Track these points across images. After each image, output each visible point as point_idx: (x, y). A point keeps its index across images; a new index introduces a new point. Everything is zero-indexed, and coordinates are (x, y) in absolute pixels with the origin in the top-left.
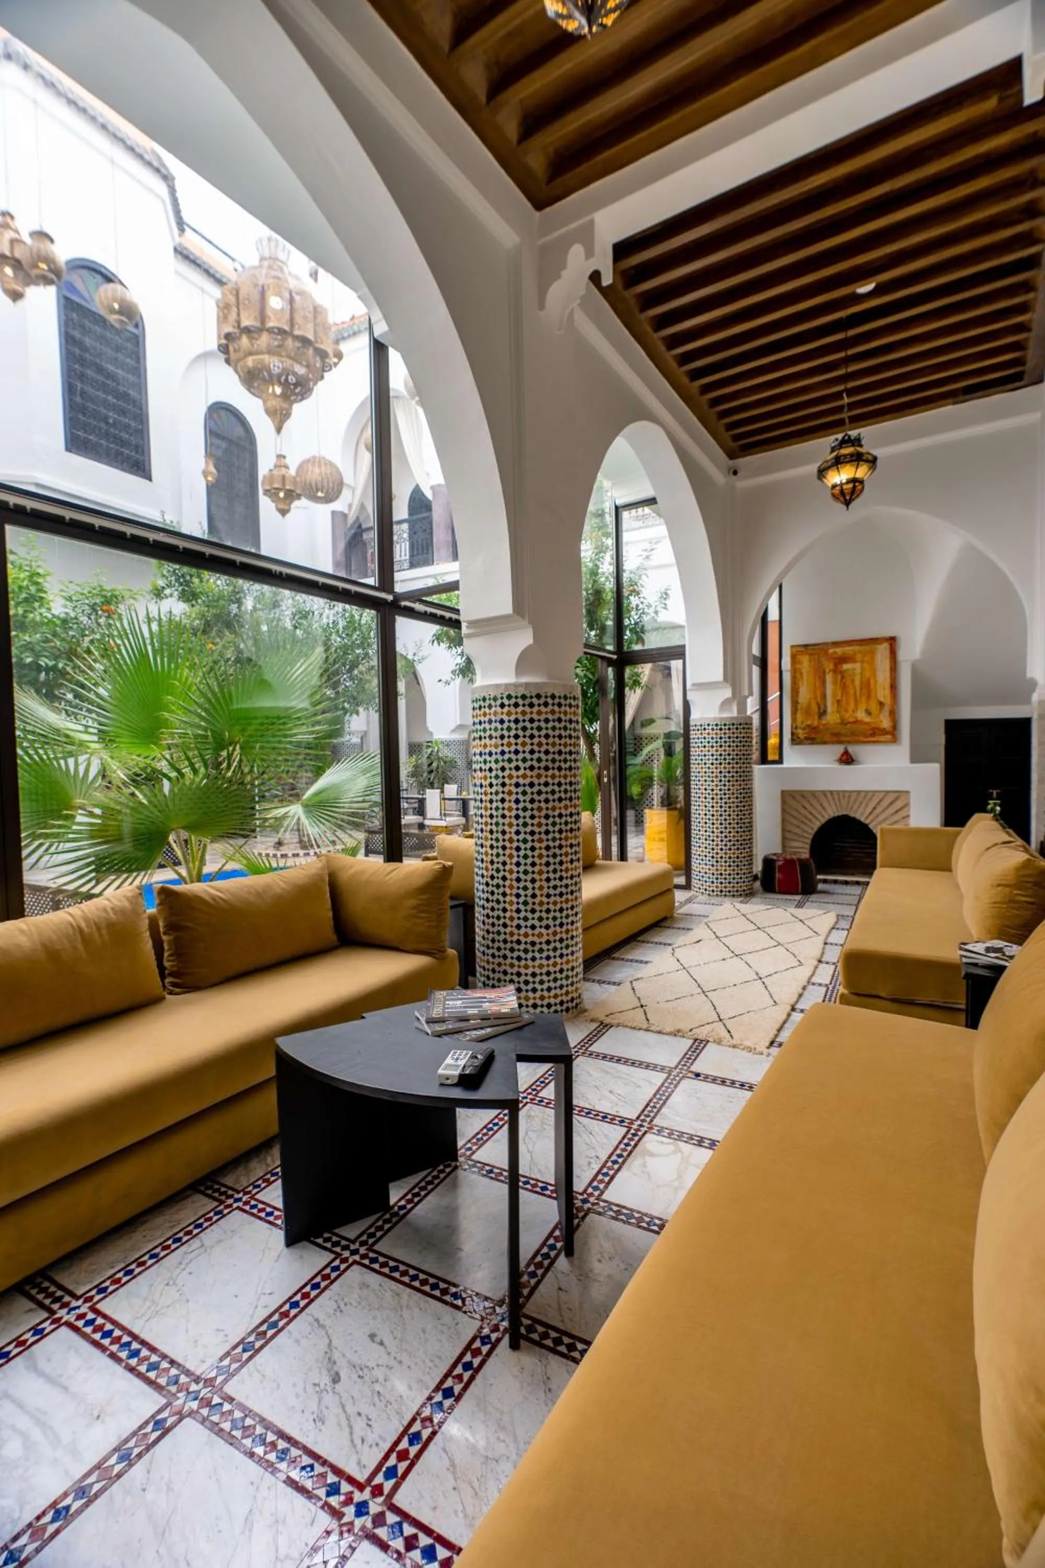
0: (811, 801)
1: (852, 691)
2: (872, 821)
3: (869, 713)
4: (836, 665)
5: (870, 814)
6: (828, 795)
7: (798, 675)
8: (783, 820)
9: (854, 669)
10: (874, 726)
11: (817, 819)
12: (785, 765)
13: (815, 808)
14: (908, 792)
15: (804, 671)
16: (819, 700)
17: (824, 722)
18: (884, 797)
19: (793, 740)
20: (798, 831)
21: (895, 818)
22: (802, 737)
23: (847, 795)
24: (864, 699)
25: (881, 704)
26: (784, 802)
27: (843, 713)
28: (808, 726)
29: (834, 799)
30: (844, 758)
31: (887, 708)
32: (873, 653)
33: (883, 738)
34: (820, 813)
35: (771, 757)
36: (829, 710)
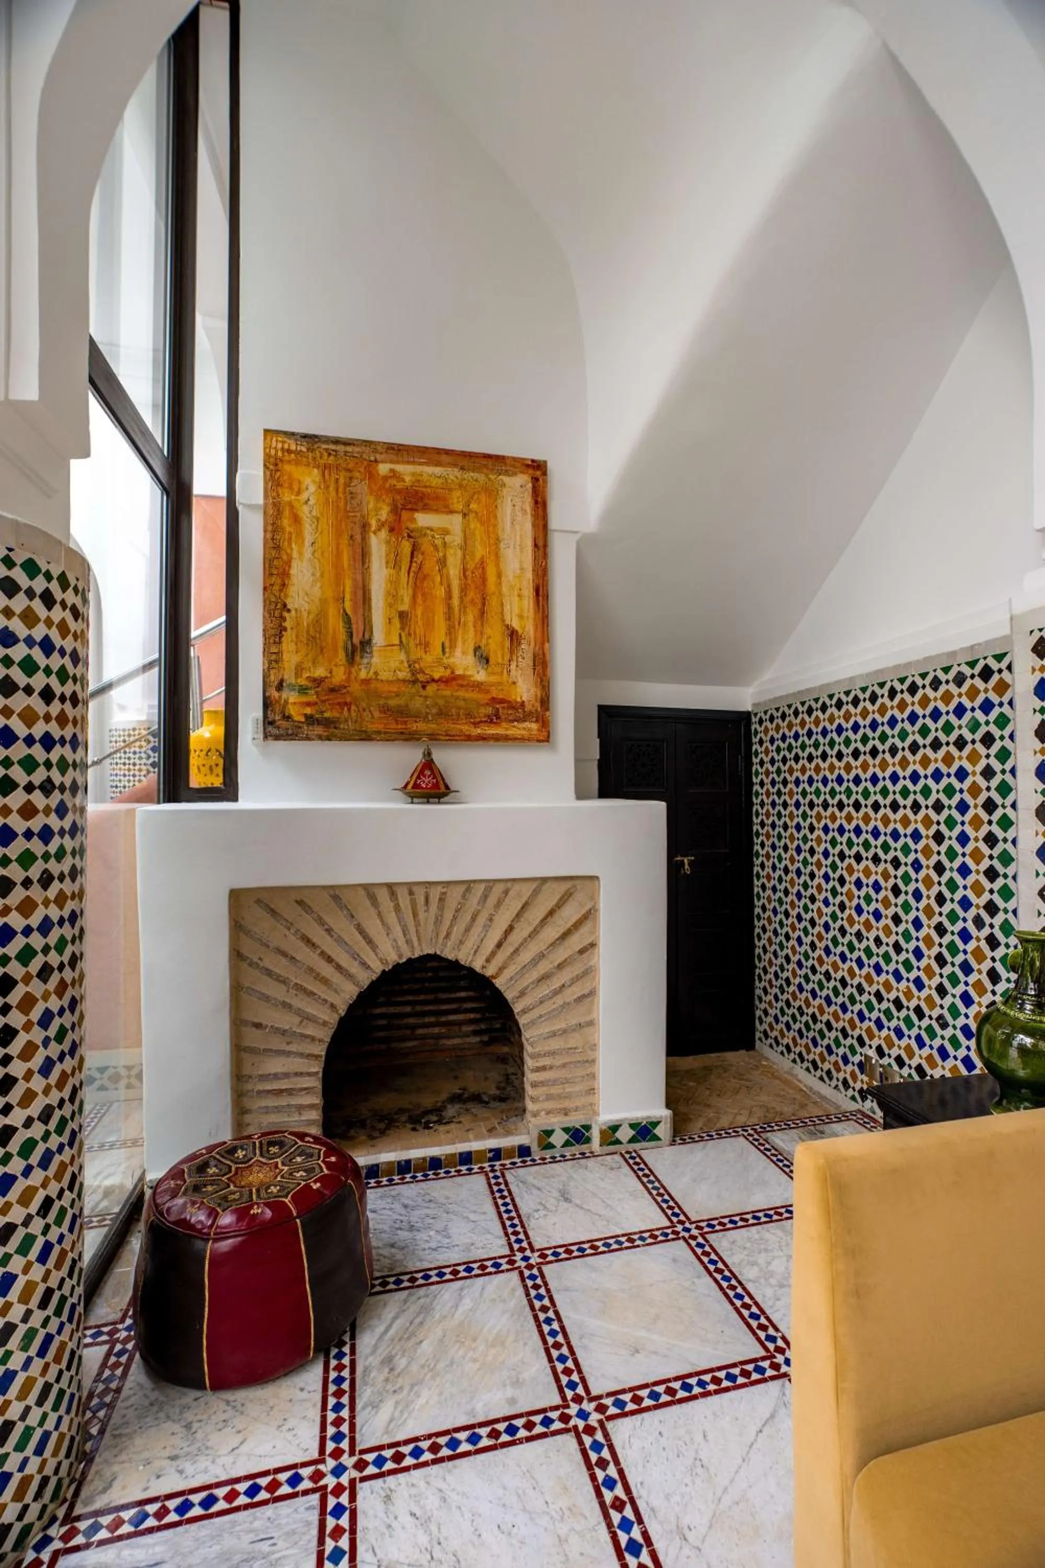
0: (330, 921)
1: (440, 592)
2: (501, 970)
3: (484, 659)
4: (396, 511)
5: (499, 945)
6: (383, 897)
7: (286, 522)
8: (237, 990)
9: (445, 532)
10: (494, 693)
11: (349, 976)
12: (245, 802)
13: (340, 941)
14: (594, 878)
15: (304, 512)
16: (348, 605)
17: (363, 674)
18: (536, 892)
19: (268, 722)
20: (287, 1021)
21: (561, 954)
22: (297, 714)
23: (435, 894)
24: (470, 617)
25: (513, 635)
26: (237, 927)
27: (417, 653)
28: (318, 682)
29: (397, 908)
30: (426, 782)
31: (527, 649)
32: (493, 493)
33: (517, 730)
34: (355, 956)
35: (196, 780)
36: (379, 638)
